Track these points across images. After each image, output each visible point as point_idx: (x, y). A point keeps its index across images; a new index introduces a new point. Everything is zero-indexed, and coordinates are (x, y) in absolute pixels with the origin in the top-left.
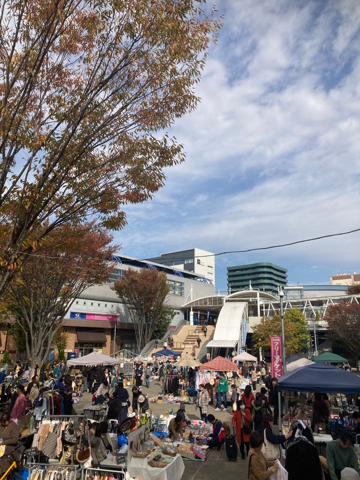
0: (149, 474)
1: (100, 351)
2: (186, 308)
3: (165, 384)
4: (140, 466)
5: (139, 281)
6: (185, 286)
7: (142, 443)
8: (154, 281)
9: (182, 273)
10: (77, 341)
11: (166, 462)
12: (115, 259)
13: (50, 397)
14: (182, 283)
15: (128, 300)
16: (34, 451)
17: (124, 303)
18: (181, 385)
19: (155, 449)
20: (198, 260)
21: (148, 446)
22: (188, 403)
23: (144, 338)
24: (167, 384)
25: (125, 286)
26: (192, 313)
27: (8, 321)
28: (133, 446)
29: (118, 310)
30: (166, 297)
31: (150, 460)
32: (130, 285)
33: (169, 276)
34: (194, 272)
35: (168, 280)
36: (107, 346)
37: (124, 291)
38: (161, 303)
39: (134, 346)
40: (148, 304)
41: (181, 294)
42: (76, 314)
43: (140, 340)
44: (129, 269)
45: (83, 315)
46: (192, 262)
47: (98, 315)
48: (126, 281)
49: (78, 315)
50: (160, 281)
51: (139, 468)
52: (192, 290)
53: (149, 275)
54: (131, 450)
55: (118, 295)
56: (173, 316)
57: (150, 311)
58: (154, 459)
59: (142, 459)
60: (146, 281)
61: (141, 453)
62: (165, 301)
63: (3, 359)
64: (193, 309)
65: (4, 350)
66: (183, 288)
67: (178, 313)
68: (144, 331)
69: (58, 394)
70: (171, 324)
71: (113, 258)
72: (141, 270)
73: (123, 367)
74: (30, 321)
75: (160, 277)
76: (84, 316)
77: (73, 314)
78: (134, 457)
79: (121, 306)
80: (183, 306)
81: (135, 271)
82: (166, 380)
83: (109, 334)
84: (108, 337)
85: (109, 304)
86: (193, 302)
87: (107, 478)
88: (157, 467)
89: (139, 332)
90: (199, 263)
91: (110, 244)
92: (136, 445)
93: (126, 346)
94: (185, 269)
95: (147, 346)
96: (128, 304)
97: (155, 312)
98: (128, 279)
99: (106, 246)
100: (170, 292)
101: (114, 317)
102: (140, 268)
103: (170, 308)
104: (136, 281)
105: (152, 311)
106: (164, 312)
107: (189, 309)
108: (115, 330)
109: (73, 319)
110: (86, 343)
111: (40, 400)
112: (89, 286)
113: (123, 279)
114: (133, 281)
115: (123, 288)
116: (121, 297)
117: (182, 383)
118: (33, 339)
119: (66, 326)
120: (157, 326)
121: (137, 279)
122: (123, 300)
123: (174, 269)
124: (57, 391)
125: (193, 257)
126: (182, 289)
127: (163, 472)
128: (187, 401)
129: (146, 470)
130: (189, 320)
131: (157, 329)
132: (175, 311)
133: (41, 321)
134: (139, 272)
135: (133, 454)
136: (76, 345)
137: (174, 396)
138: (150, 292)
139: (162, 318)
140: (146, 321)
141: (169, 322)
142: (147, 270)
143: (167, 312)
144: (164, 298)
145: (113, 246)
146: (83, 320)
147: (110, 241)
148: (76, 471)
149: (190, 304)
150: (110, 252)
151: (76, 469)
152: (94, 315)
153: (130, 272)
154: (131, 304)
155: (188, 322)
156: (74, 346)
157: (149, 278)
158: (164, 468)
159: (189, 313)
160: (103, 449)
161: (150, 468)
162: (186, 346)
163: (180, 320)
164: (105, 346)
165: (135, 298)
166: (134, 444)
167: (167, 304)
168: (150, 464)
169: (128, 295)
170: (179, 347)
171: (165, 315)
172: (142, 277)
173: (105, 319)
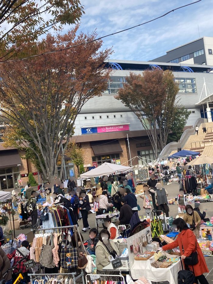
0: (153, 275)
1: (118, 161)
2: (202, 105)
3: (182, 185)
4: (144, 268)
5: (143, 85)
6: (197, 82)
7: (144, 245)
8: (159, 82)
9: (191, 68)
10: (93, 156)
11: (171, 262)
12: (115, 66)
13: (55, 211)
14: (192, 79)
15: (136, 107)
16: (31, 263)
17: (132, 110)
18: (200, 184)
19: (158, 251)
20: (209, 50)
21: (151, 248)
22: (208, 201)
23: (160, 143)
24: (184, 185)
25: (129, 93)
26: (208, 109)
27: (22, 146)
28: (134, 250)
29: (128, 118)
30: (176, 97)
31: (153, 261)
32: (134, 91)
33: (176, 74)
34: (206, 64)
35: (177, 79)
36: (124, 156)
37: (129, 98)
38: (172, 104)
39: (151, 152)
40: (157, 108)
41: (194, 91)
42: (87, 130)
43: (156, 145)
44: (131, 75)
45: (94, 129)
46: (203, 53)
47: (109, 127)
48: (129, 88)
49: (89, 130)
50: (166, 81)
51: (143, 270)
52: (205, 84)
53: (153, 76)
54: (133, 254)
55: (124, 104)
56: (187, 116)
57: (162, 114)
58: (158, 260)
59: (144, 261)
60: (151, 84)
61: (143, 256)
62: (176, 101)
63: (28, 181)
64: (209, 105)
65: (27, 173)
66: (195, 84)
67: (193, 112)
68: (159, 136)
69: (63, 207)
70: (187, 125)
71: (113, 66)
72: (143, 73)
73: (138, 174)
74: (38, 142)
75: (166, 77)
76: (96, 130)
77: (84, 130)
78: (136, 260)
79: (130, 114)
80: (197, 104)
81: (138, 75)
82: (182, 180)
83: (123, 144)
84: (124, 147)
85: (118, 115)
86: (208, 98)
87: (106, 282)
88: (161, 267)
89: (153, 138)
90: (210, 53)
91: (100, 50)
92: (137, 248)
93: (143, 153)
94: (195, 62)
95: (164, 150)
96: (136, 111)
97: (166, 115)
98: (131, 85)
99: (97, 52)
100: (180, 91)
101: (126, 126)
102: (143, 71)
103: (183, 109)
104: (140, 86)
105: (163, 114)
106: (177, 113)
107: (205, 106)
108: (128, 140)
109: (85, 135)
110: (103, 156)
111: (45, 215)
112: (89, 99)
113: (126, 86)
114: (137, 86)
115: (128, 96)
116: (128, 105)
117: (200, 181)
118: (45, 159)
119: (79, 143)
120: (172, 129)
121: (140, 83)
122: (130, 107)
123: (182, 66)
124: (62, 204)
125: (203, 48)
126: (193, 85)
127: (168, 271)
128: (206, 199)
129: (150, 271)
130: (206, 117)
131: (171, 132)
132: (189, 110)
133: (48, 141)
134: (142, 75)
135: (135, 257)
136: (94, 159)
137: (194, 196)
138: (157, 95)
139: (175, 119)
140: (159, 125)
141: (184, 123)
142: (150, 71)
143: (180, 113)
144: (174, 98)
145: (104, 52)
146: (95, 134)
147: (99, 46)
148: (74, 278)
149: (205, 100)
150: (102, 58)
151: (73, 276)
152: (105, 127)
153: (132, 77)
154: (139, 111)
155: (205, 119)
156: (92, 161)
157: (154, 79)
158: (169, 268)
159: (205, 110)
160: (107, 255)
161: (154, 269)
162: (206, 145)
163: (196, 119)
164: (122, 156)
165: (143, 104)
166: (134, 247)
167: (178, 104)
168: (154, 265)
169: (135, 102)
170: (198, 146)
171: (179, 116)
172: (146, 81)
173: (116, 130)
